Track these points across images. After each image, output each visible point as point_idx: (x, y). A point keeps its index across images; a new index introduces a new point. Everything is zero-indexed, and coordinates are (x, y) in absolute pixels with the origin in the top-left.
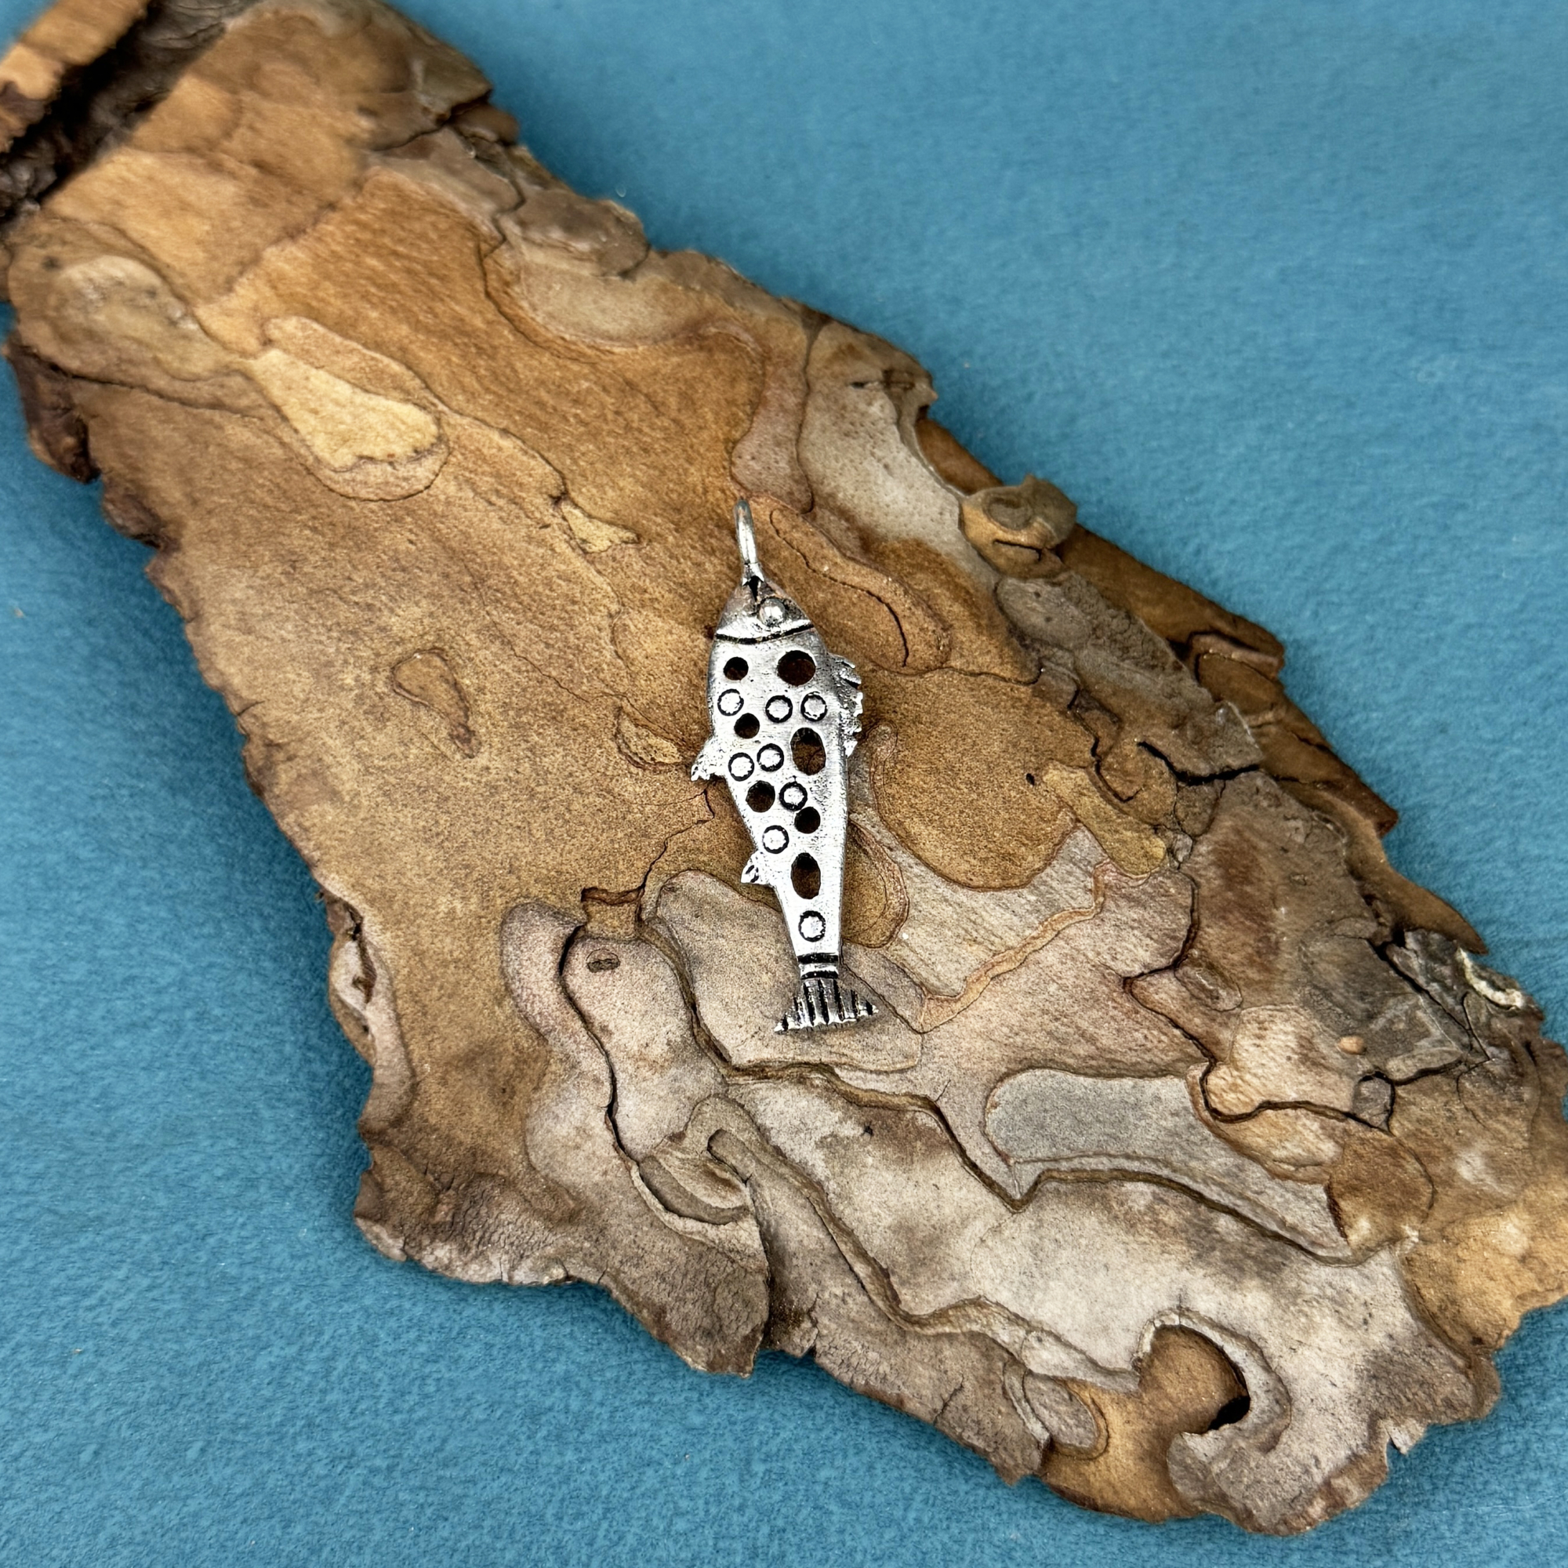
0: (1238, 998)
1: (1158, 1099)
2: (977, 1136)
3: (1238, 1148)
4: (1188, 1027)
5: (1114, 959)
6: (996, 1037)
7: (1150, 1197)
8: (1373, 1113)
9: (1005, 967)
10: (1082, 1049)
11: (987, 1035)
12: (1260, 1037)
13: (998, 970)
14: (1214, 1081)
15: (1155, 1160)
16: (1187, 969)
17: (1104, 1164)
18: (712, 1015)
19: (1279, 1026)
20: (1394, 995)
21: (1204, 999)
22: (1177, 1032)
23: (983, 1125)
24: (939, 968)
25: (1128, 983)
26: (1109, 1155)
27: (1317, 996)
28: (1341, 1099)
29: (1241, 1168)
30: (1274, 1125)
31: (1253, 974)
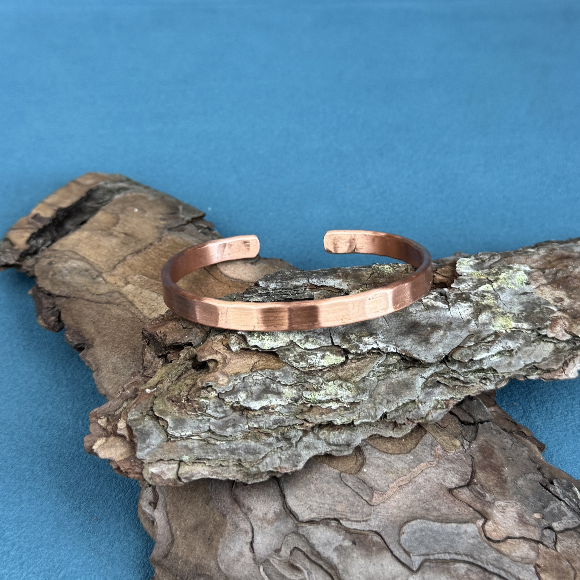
0: (493, 497)
1: (466, 532)
2: (397, 546)
3: (498, 551)
4: (475, 507)
5: (444, 481)
6: (402, 508)
7: (466, 569)
8: (549, 542)
9: (403, 483)
10: (435, 514)
11: (399, 508)
12: (504, 513)
13: (401, 484)
14: (487, 527)
15: (467, 555)
16: (473, 486)
17: (447, 557)
18: (292, 502)
19: (509, 509)
20: (552, 500)
21: (480, 497)
22: (471, 509)
23: (399, 541)
24: (378, 482)
25: (450, 491)
26: (449, 553)
27: (524, 499)
28: (536, 536)
29: (501, 558)
30: (511, 544)
31: (497, 489)
